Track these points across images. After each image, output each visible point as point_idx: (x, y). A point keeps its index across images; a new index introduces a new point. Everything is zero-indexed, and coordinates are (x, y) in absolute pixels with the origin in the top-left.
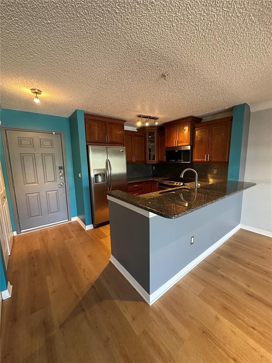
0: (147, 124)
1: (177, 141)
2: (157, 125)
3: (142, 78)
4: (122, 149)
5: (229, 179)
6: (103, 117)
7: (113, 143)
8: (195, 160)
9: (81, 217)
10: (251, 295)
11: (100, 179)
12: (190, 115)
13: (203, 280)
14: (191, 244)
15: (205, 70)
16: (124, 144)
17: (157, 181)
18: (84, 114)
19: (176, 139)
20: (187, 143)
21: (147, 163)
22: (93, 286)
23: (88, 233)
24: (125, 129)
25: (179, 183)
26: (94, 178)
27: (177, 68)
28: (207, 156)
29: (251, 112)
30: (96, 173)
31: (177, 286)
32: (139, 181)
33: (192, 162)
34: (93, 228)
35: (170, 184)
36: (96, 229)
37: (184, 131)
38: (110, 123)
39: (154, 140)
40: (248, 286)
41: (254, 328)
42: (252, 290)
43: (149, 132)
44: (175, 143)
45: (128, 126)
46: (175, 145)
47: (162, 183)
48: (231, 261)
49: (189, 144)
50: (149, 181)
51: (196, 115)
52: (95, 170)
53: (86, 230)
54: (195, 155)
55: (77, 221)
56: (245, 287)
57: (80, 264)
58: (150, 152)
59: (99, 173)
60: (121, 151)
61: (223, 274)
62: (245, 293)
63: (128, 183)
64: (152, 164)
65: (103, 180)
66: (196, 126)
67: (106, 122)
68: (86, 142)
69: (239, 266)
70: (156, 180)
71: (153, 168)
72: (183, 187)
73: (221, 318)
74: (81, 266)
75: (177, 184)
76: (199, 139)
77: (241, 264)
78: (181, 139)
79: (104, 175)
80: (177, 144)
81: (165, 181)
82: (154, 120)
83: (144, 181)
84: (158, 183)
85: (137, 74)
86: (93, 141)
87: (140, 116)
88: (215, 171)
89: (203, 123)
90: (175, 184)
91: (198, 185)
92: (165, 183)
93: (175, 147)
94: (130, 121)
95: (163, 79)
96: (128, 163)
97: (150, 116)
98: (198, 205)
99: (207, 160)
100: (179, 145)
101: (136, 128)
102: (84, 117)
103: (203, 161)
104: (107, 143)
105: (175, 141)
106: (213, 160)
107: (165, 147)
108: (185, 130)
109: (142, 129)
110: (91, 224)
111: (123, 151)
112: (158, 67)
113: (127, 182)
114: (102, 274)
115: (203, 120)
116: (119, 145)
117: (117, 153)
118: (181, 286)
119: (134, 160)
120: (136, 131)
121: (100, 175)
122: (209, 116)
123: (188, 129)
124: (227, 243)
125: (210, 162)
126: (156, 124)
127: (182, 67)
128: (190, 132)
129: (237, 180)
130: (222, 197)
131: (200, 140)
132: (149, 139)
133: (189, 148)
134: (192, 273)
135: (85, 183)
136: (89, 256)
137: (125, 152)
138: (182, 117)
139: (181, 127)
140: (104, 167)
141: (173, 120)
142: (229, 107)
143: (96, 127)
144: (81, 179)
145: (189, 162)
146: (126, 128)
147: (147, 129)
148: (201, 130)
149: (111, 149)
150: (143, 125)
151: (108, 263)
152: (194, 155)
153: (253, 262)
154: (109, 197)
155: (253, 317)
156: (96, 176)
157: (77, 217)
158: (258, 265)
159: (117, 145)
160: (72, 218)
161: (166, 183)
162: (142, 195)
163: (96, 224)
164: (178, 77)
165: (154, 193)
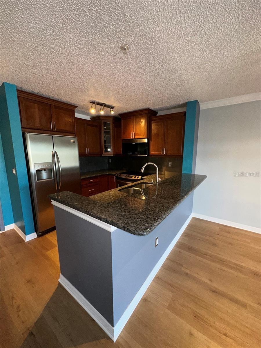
0: (102, 113)
1: (134, 133)
2: (113, 115)
3: (95, 47)
4: (73, 139)
5: (184, 172)
6: (45, 98)
7: (60, 132)
8: (152, 153)
9: (19, 223)
10: (215, 291)
11: (44, 175)
12: (147, 107)
13: (170, 285)
14: (156, 246)
15: (170, 51)
16: (75, 134)
17: (115, 175)
18: (17, 90)
19: (132, 132)
20: (144, 135)
21: (103, 155)
22: (31, 334)
23: (29, 245)
24: (76, 117)
25: (137, 177)
26: (35, 175)
27: (139, 41)
28: (163, 150)
29: (200, 109)
30: (37, 168)
31: (145, 300)
32: (94, 176)
33: (149, 155)
34: (37, 237)
35: (128, 178)
36: (41, 238)
37: (140, 123)
38: (56, 107)
39: (110, 132)
40: (211, 281)
41: (225, 335)
42: (215, 285)
43: (104, 122)
44: (132, 136)
45: (80, 113)
46: (132, 137)
47: (120, 176)
48: (192, 255)
49: (146, 137)
50: (105, 175)
51: (152, 108)
52: (36, 165)
53: (26, 241)
54: (152, 148)
55: (13, 230)
56: (209, 282)
57: (13, 298)
58: (105, 143)
59: (43, 167)
60: (72, 142)
61: (188, 271)
62: (211, 290)
63: (82, 178)
64: (108, 157)
65: (50, 176)
66: (152, 119)
67: (50, 105)
68: (22, 128)
69: (199, 258)
70: (113, 173)
71: (109, 161)
72: (142, 181)
73: (195, 331)
74: (14, 301)
75: (135, 178)
76: (155, 132)
77: (200, 256)
78: (138, 131)
79: (49, 170)
80: (134, 137)
81: (123, 175)
82: (110, 109)
83: (100, 175)
84: (115, 176)
85: (89, 39)
86: (32, 127)
87: (93, 102)
88: (170, 164)
89: (158, 116)
90: (133, 178)
91: (158, 179)
92: (122, 177)
93: (132, 139)
94: (83, 107)
95: (121, 54)
96: (81, 156)
97: (105, 104)
98: (168, 208)
99: (163, 153)
100: (136, 137)
101: (90, 117)
102: (17, 94)
103: (160, 154)
104: (52, 131)
105: (132, 134)
106: (169, 153)
107: (122, 139)
108: (142, 122)
109: (96, 119)
110: (34, 232)
111: (74, 142)
112: (116, 32)
113: (80, 177)
114: (48, 306)
115: (158, 114)
116: (69, 134)
117: (67, 144)
118: (149, 300)
119: (88, 152)
120: (90, 120)
121: (45, 170)
122: (164, 110)
123: (145, 122)
124: (185, 234)
125: (166, 155)
126: (112, 113)
127: (145, 39)
128: (146, 124)
129: (190, 173)
130: (187, 194)
131: (156, 134)
132: (104, 130)
133: (146, 141)
134: (158, 278)
135: (23, 181)
136: (28, 281)
137: (76, 143)
138: (139, 109)
139: (138, 120)
140: (50, 160)
141: (129, 110)
142: (183, 103)
143: (37, 110)
144: (15, 176)
145: (147, 155)
146: (77, 115)
147: (101, 118)
148: (156, 123)
149: (58, 138)
150: (97, 114)
151: (57, 286)
152: (150, 149)
153: (209, 252)
154: (54, 203)
155: (222, 320)
156: (39, 171)
157: (14, 224)
158: (213, 254)
159: (67, 134)
160: (5, 227)
161: (124, 176)
162: (99, 194)
163: (41, 232)
164: (140, 54)
165: (112, 190)
